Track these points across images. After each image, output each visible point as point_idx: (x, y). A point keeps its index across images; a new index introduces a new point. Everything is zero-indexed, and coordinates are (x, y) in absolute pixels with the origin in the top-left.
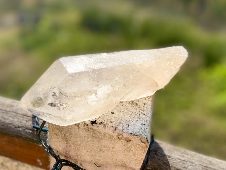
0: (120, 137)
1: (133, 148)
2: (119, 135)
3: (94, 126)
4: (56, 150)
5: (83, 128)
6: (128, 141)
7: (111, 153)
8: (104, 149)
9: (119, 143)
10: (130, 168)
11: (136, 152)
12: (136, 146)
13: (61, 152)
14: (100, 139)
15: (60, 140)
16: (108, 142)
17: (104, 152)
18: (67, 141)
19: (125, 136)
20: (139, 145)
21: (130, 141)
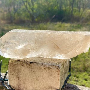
0: (45, 67)
1: (53, 74)
2: (44, 66)
3: (32, 64)
4: (13, 86)
5: (26, 66)
6: (49, 69)
7: (42, 80)
8: (38, 78)
9: (45, 72)
10: (54, 88)
11: (55, 76)
12: (54, 71)
13: (16, 87)
14: (36, 72)
15: (15, 78)
16: (40, 73)
17: (38, 80)
18: (18, 78)
19: (47, 66)
20: (55, 70)
21: (50, 69)
